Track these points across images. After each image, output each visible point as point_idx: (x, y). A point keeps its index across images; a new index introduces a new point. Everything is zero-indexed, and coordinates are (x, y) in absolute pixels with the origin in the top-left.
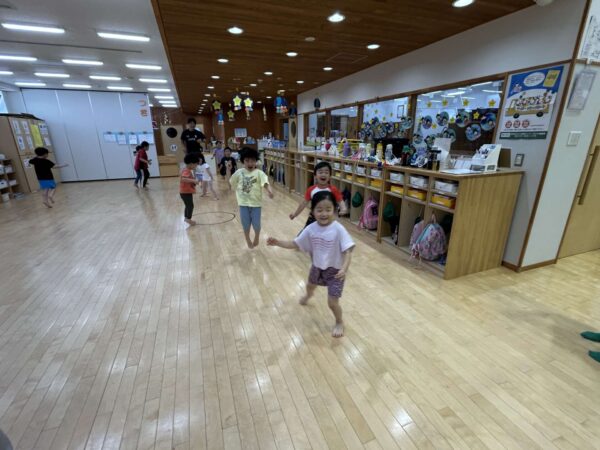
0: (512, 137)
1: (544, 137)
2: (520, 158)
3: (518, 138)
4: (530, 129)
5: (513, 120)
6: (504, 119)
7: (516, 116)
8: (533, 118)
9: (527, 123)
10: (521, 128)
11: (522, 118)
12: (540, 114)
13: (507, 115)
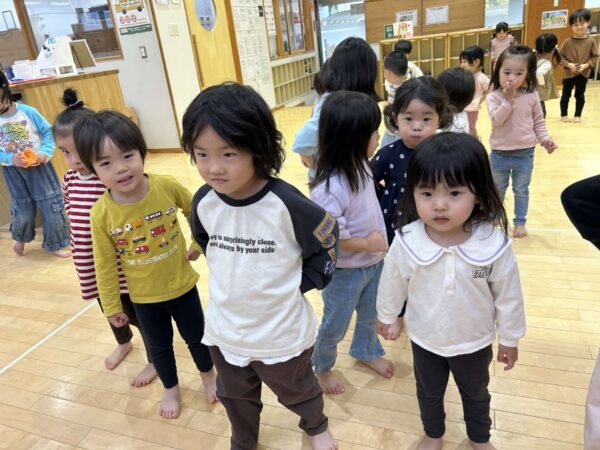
0: (129, 33)
1: (150, 29)
2: (143, 50)
3: (135, 32)
4: (138, 23)
5: (124, 16)
6: (118, 16)
7: (125, 12)
8: (136, 12)
9: (134, 18)
10: (132, 24)
11: (129, 13)
12: (140, 9)
13: (118, 12)
